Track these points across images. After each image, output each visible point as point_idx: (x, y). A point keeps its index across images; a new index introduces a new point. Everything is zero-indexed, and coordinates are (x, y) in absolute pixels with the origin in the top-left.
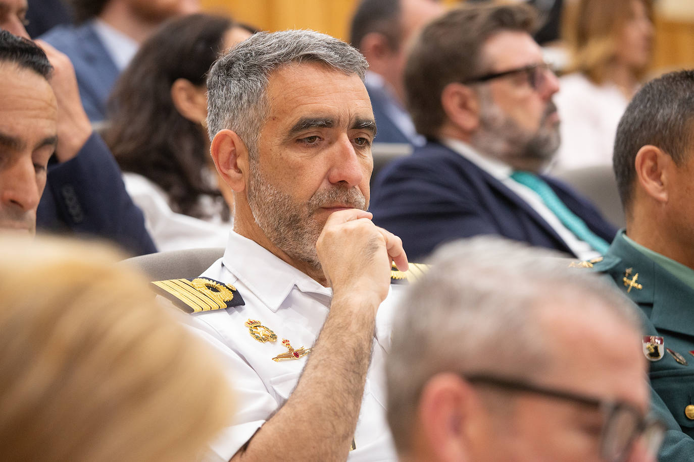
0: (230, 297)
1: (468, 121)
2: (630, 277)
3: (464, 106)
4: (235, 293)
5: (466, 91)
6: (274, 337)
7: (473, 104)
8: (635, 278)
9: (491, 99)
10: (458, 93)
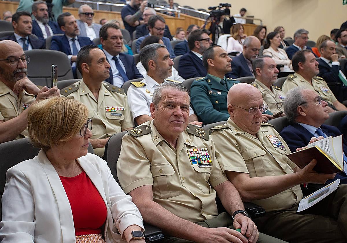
0: (144, 85)
1: (198, 47)
2: (208, 80)
3: (198, 44)
4: (145, 84)
5: (198, 42)
6: (150, 92)
7: (199, 44)
8: (209, 80)
9: (202, 43)
10: (197, 42)
